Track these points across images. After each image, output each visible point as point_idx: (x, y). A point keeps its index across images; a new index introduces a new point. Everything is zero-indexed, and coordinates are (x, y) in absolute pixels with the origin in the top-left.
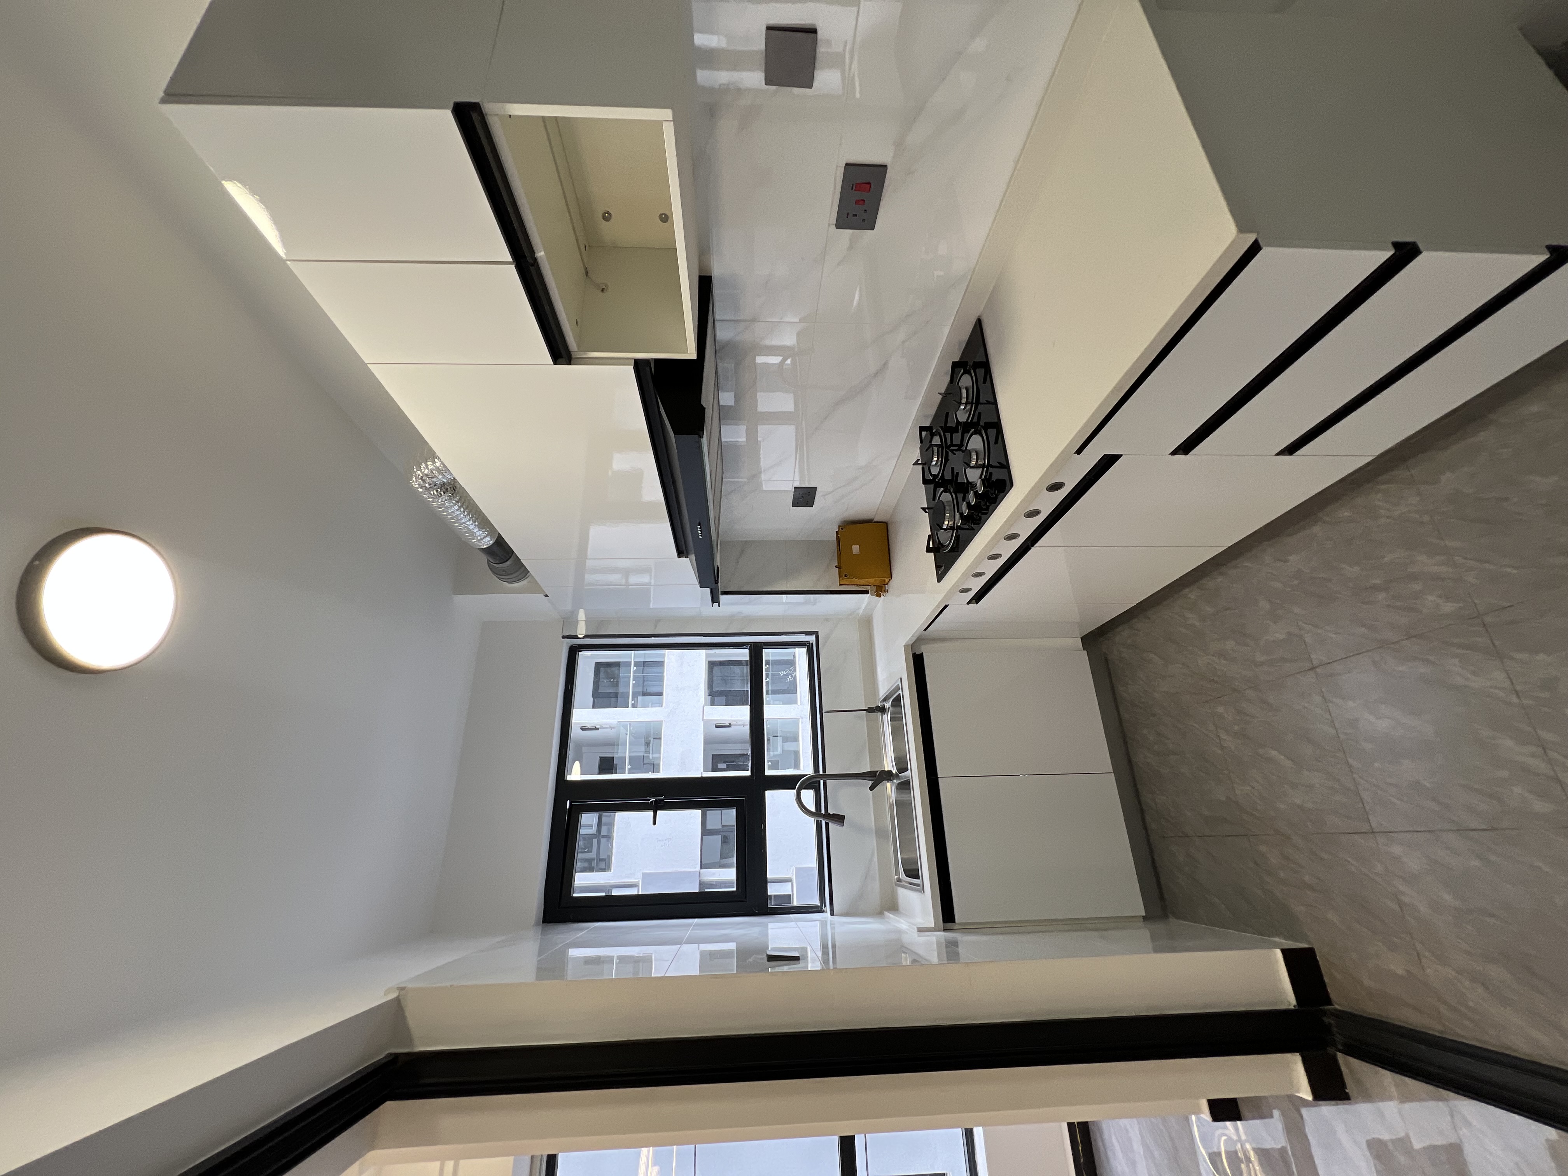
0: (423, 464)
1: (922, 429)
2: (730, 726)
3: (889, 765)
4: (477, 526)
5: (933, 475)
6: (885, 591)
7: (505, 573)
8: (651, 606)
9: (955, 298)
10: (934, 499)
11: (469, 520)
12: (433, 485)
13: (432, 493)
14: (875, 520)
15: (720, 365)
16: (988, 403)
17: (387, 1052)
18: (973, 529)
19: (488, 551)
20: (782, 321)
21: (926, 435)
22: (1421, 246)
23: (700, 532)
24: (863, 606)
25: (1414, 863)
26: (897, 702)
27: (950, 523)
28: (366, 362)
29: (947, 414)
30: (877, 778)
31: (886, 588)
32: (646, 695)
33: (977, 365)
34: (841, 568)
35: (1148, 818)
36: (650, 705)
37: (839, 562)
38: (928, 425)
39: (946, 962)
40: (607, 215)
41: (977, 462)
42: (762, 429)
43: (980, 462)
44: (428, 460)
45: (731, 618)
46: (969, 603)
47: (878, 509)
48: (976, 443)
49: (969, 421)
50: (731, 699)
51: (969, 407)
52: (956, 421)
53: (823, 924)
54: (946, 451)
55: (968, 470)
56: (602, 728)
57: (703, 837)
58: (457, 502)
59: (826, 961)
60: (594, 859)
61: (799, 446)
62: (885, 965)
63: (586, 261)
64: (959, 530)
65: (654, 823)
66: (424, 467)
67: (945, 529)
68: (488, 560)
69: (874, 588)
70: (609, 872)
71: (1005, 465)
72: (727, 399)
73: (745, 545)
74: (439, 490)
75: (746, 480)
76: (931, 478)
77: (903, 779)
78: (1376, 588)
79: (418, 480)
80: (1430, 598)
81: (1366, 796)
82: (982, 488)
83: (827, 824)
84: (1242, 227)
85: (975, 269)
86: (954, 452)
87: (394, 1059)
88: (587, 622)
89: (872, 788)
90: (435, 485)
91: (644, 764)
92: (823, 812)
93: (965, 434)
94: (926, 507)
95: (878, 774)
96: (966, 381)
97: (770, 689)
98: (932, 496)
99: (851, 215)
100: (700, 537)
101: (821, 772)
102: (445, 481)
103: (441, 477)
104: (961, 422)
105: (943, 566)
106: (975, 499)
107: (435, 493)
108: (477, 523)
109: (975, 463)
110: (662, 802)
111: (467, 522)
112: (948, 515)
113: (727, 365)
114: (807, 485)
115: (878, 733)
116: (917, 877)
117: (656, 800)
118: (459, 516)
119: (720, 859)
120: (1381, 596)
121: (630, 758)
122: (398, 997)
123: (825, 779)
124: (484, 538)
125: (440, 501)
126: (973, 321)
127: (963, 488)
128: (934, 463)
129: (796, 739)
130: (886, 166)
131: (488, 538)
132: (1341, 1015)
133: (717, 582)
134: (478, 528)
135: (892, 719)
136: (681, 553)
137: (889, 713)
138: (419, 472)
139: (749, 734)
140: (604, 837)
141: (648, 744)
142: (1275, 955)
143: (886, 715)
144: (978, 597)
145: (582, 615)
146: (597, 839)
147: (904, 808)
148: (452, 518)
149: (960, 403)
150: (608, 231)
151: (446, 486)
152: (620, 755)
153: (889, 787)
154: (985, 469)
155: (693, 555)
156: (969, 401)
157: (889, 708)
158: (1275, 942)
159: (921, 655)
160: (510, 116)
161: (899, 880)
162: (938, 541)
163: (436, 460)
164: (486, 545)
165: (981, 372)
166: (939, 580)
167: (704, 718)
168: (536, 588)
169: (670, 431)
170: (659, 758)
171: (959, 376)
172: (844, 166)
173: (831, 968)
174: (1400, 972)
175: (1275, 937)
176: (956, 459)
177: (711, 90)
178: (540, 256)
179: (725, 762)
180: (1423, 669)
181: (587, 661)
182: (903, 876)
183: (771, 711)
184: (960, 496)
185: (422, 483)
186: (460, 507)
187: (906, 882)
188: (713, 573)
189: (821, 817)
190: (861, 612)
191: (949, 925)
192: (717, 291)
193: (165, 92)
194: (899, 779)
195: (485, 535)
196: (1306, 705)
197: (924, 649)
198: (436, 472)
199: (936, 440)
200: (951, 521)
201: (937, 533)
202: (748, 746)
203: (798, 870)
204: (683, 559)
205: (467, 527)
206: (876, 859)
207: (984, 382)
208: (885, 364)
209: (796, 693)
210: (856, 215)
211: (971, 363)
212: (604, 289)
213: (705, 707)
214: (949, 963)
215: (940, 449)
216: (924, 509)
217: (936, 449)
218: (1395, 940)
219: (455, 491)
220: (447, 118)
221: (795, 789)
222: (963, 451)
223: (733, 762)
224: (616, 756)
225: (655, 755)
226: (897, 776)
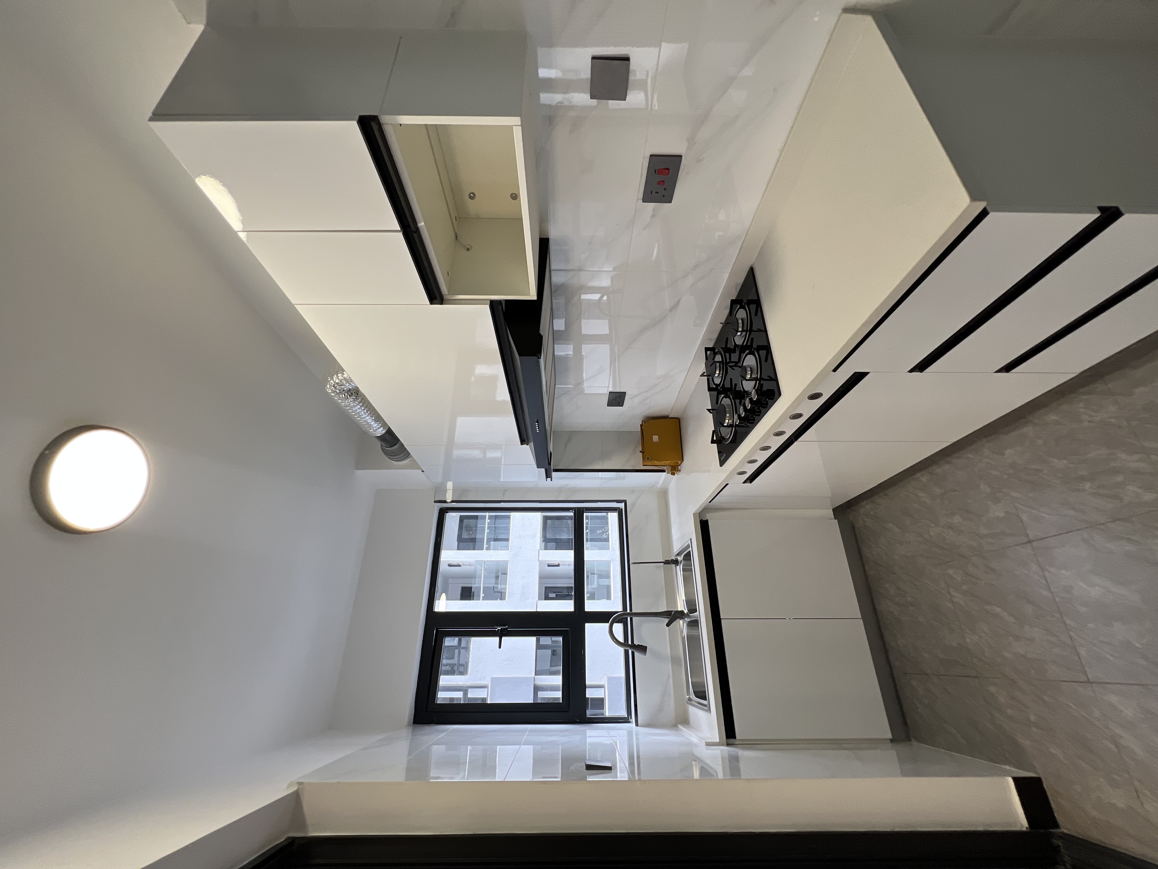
0: (335, 375)
1: (707, 349)
2: (558, 565)
3: (681, 606)
4: (374, 420)
5: (717, 384)
6: (678, 470)
7: (393, 454)
8: (502, 480)
9: (733, 253)
10: (717, 403)
11: (368, 416)
12: (342, 391)
13: (341, 396)
14: (670, 417)
15: (554, 301)
16: (760, 330)
17: (287, 836)
18: (748, 427)
19: (381, 438)
20: (601, 270)
21: (710, 353)
22: (1122, 209)
23: (537, 428)
24: (661, 482)
25: (1129, 712)
26: (688, 557)
27: (730, 421)
28: (293, 303)
29: (727, 339)
30: (672, 616)
31: (679, 469)
32: (497, 540)
33: (750, 302)
34: (644, 453)
35: (891, 658)
36: (500, 548)
37: (643, 447)
38: (711, 346)
39: (729, 778)
40: (472, 195)
41: (751, 376)
42: (586, 349)
43: (754, 376)
44: (338, 373)
45: (561, 489)
46: (744, 482)
47: (672, 408)
48: (750, 361)
49: (745, 344)
50: (560, 545)
51: (744, 333)
52: (734, 344)
53: (630, 733)
54: (726, 366)
55: (744, 382)
56: (464, 565)
57: (537, 650)
58: (360, 403)
59: (632, 772)
60: (455, 664)
61: (612, 362)
62: (679, 778)
63: (456, 227)
64: (737, 427)
65: (500, 647)
66: (336, 378)
67: (725, 426)
68: (381, 445)
69: (670, 469)
70: (466, 676)
71: (774, 379)
72: (559, 324)
73: (572, 435)
74: (346, 394)
75: (572, 386)
76: (715, 387)
77: (692, 618)
78: (1083, 479)
79: (331, 387)
80: (1130, 487)
81: (1082, 652)
82: (756, 396)
83: (633, 653)
84: (974, 197)
85: (749, 229)
86: (733, 367)
87: (292, 842)
88: (454, 490)
89: (668, 625)
90: (343, 391)
91: (495, 592)
92: (630, 643)
93: (742, 354)
94: (711, 408)
95: (673, 613)
96: (741, 314)
97: (589, 538)
98: (715, 401)
99: (654, 192)
100: (538, 431)
101: (628, 611)
102: (351, 388)
103: (347, 384)
104: (738, 345)
105: (724, 453)
106: (750, 405)
107: (343, 396)
108: (373, 418)
109: (749, 376)
110: (506, 631)
111: (366, 417)
112: (728, 415)
113: (559, 301)
114: (618, 390)
115: (673, 581)
116: (704, 698)
117: (501, 629)
118: (360, 413)
119: (550, 667)
120: (1088, 486)
121: (484, 588)
122: (298, 789)
123: (631, 616)
124: (378, 429)
125: (347, 402)
126: (747, 269)
127: (740, 395)
128: (716, 375)
129: (608, 577)
130: (681, 156)
131: (382, 429)
132: (1069, 839)
133: (550, 464)
134: (374, 421)
135: (684, 570)
136: (523, 441)
137: (682, 564)
138: (332, 381)
139: (573, 572)
140: (463, 648)
141: (497, 577)
142: (1007, 782)
143: (679, 566)
144: (751, 479)
145: (450, 485)
146: (458, 650)
147: (694, 642)
148: (355, 415)
149: (737, 331)
150: (472, 206)
151: (351, 391)
152: (476, 585)
153: (681, 624)
154: (758, 381)
155: (532, 443)
156: (744, 329)
157: (681, 561)
158: (1005, 769)
159: (707, 521)
160: (401, 125)
161: (690, 699)
162: (720, 435)
163: (344, 373)
164: (380, 434)
165: (753, 307)
166: (721, 465)
167: (539, 559)
168: (415, 466)
169: (515, 353)
170: (505, 589)
171: (736, 311)
172: (649, 156)
173: (637, 779)
174: (1121, 805)
175: (1006, 765)
176: (734, 374)
177: (550, 106)
178: (421, 226)
179: (554, 592)
180: (1130, 548)
181: (452, 520)
182: (693, 696)
183: (590, 555)
184: (738, 401)
185: (334, 389)
186: (361, 406)
187: (695, 701)
188: (547, 458)
189: (628, 647)
190: (659, 485)
191: (731, 741)
192: (553, 247)
193: (153, 114)
194: (690, 618)
195: (379, 426)
196: (1026, 572)
197: (709, 517)
198: (344, 382)
199: (718, 358)
200: (731, 420)
201: (719, 429)
202: (573, 581)
203: (610, 679)
204: (525, 446)
205: (366, 421)
206: (671, 680)
207: (756, 315)
208: (679, 302)
209: (609, 541)
210: (658, 192)
211: (745, 301)
212: (469, 248)
213: (540, 551)
214: (733, 779)
215: (721, 365)
216: (709, 410)
217: (718, 364)
218: (1116, 777)
219: (358, 395)
220: (353, 128)
221: (608, 622)
222: (740, 367)
223: (561, 592)
224: (473, 586)
225: (503, 586)
226: (688, 615)
